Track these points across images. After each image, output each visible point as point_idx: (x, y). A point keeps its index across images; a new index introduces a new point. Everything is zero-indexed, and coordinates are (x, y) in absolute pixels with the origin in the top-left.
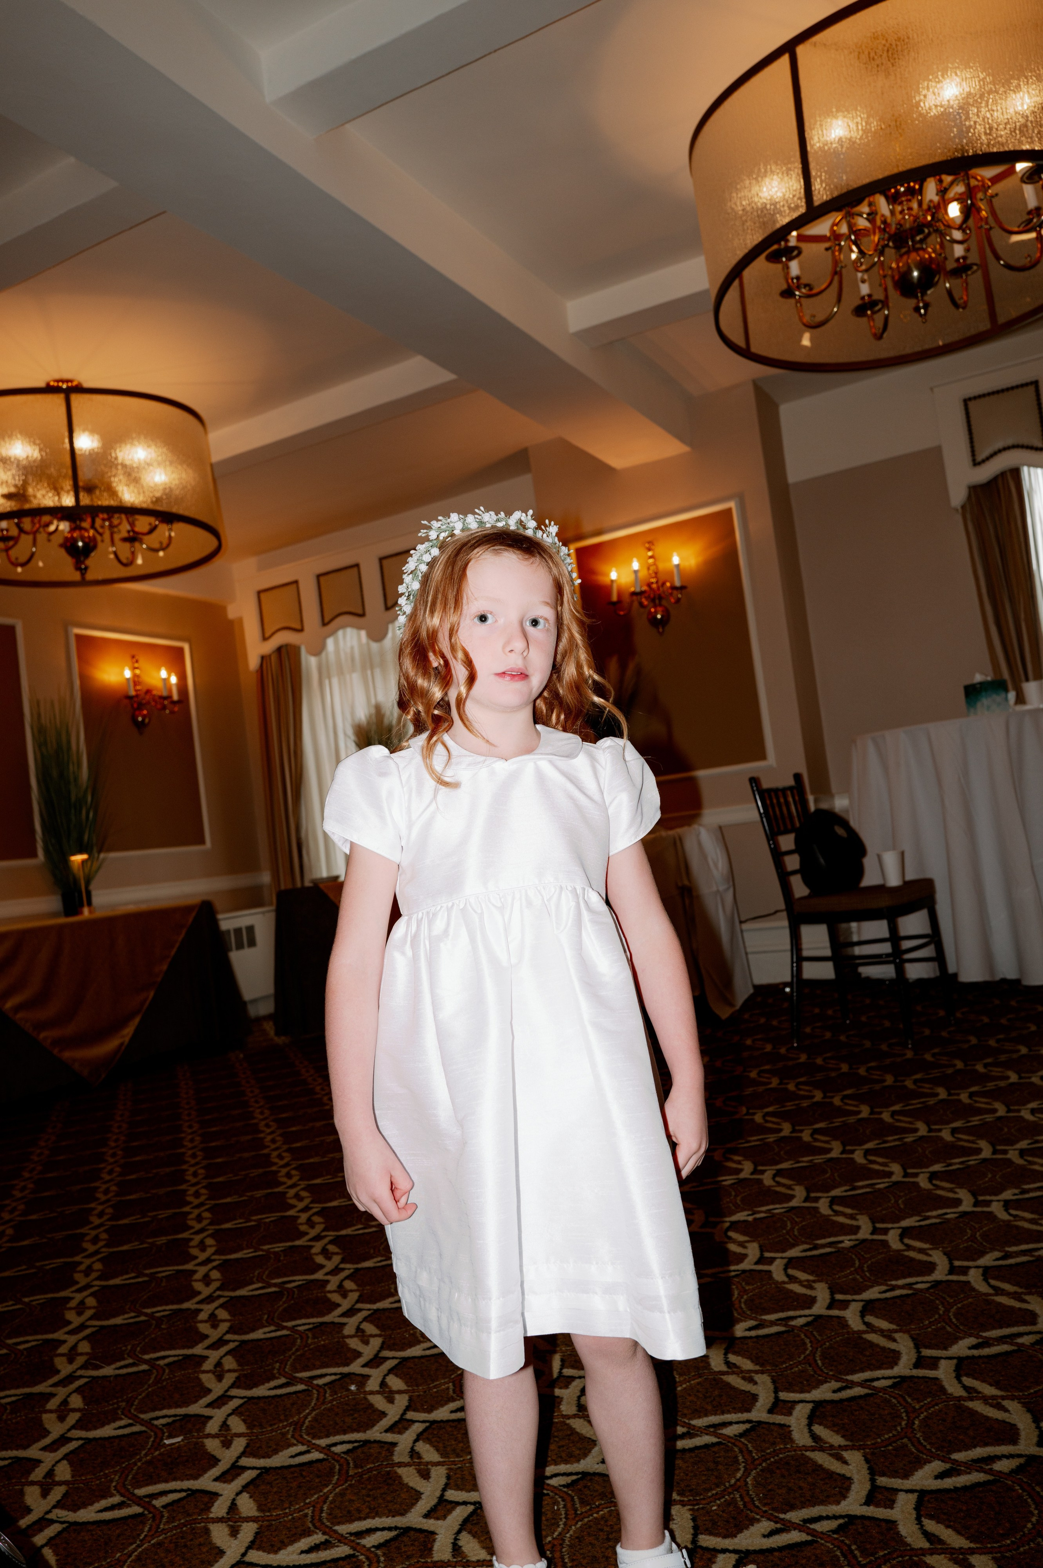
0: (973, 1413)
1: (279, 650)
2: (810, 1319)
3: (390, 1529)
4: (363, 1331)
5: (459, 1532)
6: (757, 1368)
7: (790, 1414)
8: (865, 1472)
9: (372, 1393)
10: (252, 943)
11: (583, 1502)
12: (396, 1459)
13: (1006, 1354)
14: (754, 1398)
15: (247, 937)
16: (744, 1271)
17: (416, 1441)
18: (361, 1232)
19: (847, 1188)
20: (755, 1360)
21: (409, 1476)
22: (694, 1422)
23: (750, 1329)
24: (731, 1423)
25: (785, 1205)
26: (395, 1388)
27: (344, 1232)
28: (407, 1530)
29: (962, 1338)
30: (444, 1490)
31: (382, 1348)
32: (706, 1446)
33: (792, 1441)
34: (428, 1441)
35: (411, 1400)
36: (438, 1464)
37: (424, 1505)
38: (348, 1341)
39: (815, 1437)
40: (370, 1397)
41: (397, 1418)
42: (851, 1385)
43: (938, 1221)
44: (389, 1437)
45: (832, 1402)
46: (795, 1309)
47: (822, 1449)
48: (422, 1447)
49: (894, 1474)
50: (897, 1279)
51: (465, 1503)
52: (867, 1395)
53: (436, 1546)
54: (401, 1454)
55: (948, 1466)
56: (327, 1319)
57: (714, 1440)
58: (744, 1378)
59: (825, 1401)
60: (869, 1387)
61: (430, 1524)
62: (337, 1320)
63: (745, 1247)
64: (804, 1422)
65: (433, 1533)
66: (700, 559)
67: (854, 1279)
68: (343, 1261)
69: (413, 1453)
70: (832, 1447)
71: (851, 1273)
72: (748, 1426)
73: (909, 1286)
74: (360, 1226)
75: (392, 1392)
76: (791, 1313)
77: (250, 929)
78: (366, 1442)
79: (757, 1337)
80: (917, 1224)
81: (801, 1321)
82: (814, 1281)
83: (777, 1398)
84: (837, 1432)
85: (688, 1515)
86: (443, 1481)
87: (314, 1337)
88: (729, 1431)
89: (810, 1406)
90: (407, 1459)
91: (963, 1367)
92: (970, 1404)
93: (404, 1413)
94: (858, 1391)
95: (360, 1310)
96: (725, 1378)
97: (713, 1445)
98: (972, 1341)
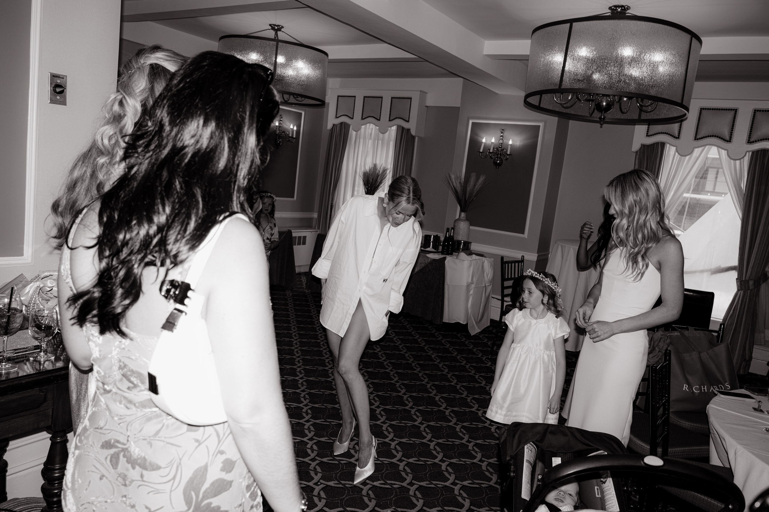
0: (457, 499)
1: (341, 123)
2: (432, 463)
3: (305, 484)
4: (310, 428)
5: (321, 490)
6: (411, 472)
7: (412, 486)
8: (422, 505)
9: (308, 448)
10: (304, 243)
11: (352, 492)
12: (310, 468)
13: (477, 488)
14: (406, 479)
15: (303, 241)
16: (423, 442)
17: (316, 465)
18: (317, 393)
19: (469, 423)
20: (411, 470)
21: (312, 473)
22: (387, 481)
23: (415, 461)
24: (396, 484)
25: (447, 424)
26: (314, 449)
27: (311, 391)
28: (309, 486)
29: (468, 480)
30: (320, 479)
31: (314, 436)
32: (387, 488)
33: (409, 493)
34: (319, 466)
35: (318, 453)
36: (320, 473)
37: (314, 481)
38: (305, 430)
39: (415, 494)
40: (307, 449)
41: (313, 457)
42: (432, 484)
43: (488, 444)
44: (310, 462)
45: (425, 487)
46: (430, 459)
47: (415, 497)
48: (317, 467)
49: (428, 507)
50: (463, 458)
51: (324, 484)
52: (434, 488)
53: (315, 491)
54: (311, 467)
55: (442, 509)
56: (301, 421)
57: (390, 487)
58: (406, 474)
59: (423, 486)
60: (436, 486)
61: (314, 486)
62: (304, 423)
63: (428, 435)
64: (415, 489)
65: (315, 489)
66: (521, 143)
67: (452, 455)
68: (309, 402)
69: (315, 468)
70: (418, 497)
71: (452, 453)
72: (400, 486)
73: (465, 461)
74: (317, 390)
75: (314, 450)
76: (428, 460)
77: (305, 238)
78: (304, 462)
79: (416, 464)
80: (481, 443)
81: (430, 463)
82: (440, 452)
83: (411, 481)
84: (421, 494)
85: (375, 502)
86: (320, 477)
87: (296, 426)
88: (395, 486)
89: (418, 486)
90: (313, 469)
91: (463, 488)
92: (458, 497)
93: (315, 457)
94: (433, 486)
95: (311, 421)
96: (401, 472)
97: (389, 488)
98: (470, 482)
